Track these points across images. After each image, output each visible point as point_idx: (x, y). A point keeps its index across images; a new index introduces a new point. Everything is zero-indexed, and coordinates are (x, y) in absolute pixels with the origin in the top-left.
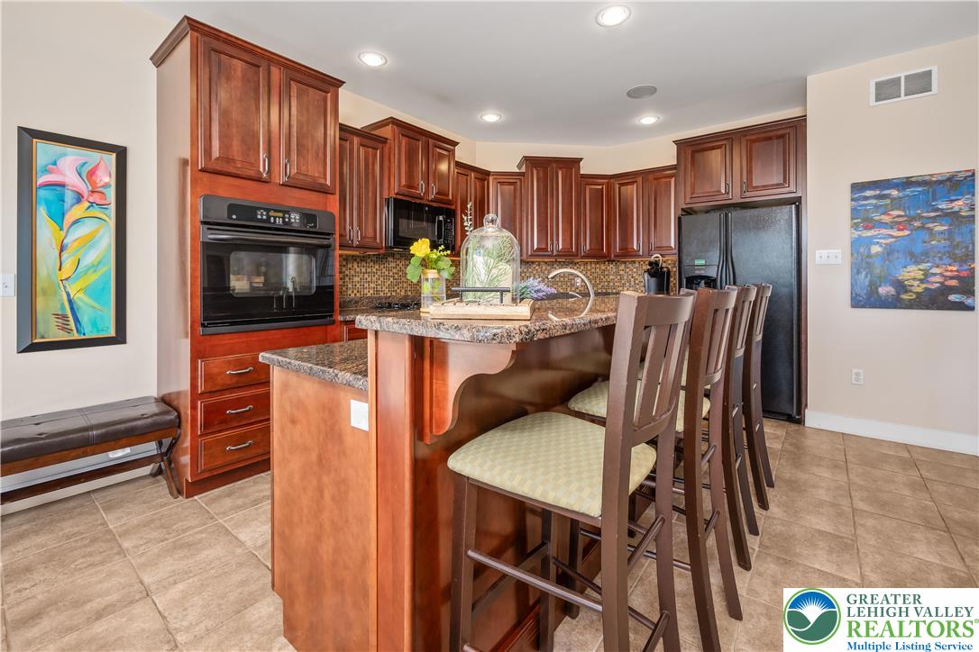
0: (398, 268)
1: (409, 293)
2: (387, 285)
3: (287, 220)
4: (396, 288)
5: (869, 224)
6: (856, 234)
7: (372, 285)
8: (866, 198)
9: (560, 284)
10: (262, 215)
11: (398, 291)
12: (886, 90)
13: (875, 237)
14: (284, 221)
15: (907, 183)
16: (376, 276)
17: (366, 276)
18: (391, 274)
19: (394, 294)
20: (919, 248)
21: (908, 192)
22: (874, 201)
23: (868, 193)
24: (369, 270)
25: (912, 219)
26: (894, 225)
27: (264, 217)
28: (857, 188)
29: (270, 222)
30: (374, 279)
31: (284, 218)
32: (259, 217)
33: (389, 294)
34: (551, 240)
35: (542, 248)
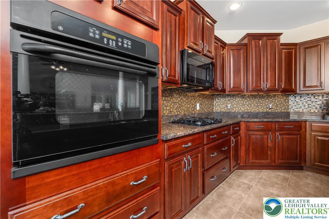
0: (181, 97)
1: (186, 113)
2: (175, 108)
3: (120, 44)
4: (180, 110)
7: (168, 108)
9: (260, 107)
10: (94, 33)
11: (181, 111)
14: (117, 44)
16: (170, 102)
17: (165, 102)
18: (177, 101)
19: (179, 113)
24: (166, 99)
27: (97, 37)
29: (104, 43)
30: (169, 104)
31: (117, 41)
32: (91, 35)
33: (176, 114)
34: (264, 81)
35: (258, 87)
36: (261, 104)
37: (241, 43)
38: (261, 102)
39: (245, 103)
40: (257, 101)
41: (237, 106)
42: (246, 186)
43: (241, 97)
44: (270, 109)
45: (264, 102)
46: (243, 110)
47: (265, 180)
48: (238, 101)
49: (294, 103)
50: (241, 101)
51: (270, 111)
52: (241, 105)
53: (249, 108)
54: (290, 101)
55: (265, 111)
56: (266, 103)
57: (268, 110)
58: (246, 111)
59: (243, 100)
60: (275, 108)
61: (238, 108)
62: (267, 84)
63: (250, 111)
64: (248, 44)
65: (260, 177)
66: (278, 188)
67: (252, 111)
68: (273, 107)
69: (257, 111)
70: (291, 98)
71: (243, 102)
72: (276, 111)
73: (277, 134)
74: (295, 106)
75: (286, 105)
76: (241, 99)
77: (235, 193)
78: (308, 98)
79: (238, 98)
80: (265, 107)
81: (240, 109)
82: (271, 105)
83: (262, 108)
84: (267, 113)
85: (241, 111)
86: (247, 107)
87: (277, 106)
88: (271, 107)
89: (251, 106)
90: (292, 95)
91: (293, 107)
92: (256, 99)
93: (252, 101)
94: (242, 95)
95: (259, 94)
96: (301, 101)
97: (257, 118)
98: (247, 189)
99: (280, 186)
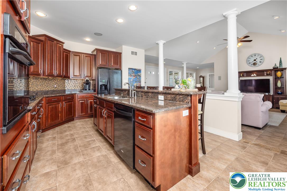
5: (131, 76)
6: (129, 77)
8: (131, 71)
9: (49, 87)
12: (132, 53)
13: (131, 78)
15: (135, 69)
20: (136, 80)
21: (135, 71)
22: (131, 72)
23: (131, 70)
25: (135, 75)
26: (134, 76)
28: (129, 69)
34: (55, 70)
35: (51, 73)
36: (50, 85)
37: (36, 37)
38: (50, 83)
39: (38, 84)
40: (47, 82)
41: (32, 86)
42: (52, 138)
43: (35, 79)
44: (55, 88)
45: (51, 83)
46: (37, 89)
47: (60, 131)
48: (33, 82)
49: (67, 84)
50: (35, 82)
51: (55, 89)
52: (35, 85)
53: (41, 88)
54: (66, 83)
55: (52, 89)
56: (53, 84)
57: (54, 89)
58: (39, 90)
59: (37, 82)
60: (58, 88)
61: (33, 88)
62: (56, 72)
63: (42, 90)
64: (45, 42)
65: (56, 131)
66: (68, 131)
67: (44, 90)
68: (57, 87)
69: (47, 90)
70: (66, 81)
71: (37, 83)
72: (59, 89)
73: (64, 102)
74: (68, 86)
75: (63, 85)
76: (35, 81)
77: (49, 144)
78: (74, 81)
79: (33, 80)
80: (52, 87)
81: (34, 89)
82: (55, 86)
83: (51, 88)
84: (54, 91)
85: (35, 90)
86: (40, 87)
87: (59, 86)
88: (55, 87)
89: (43, 86)
90: (66, 80)
91: (67, 87)
92: (46, 81)
93: (44, 82)
94: (36, 78)
95: (49, 77)
96: (71, 83)
97: (47, 94)
98: (54, 139)
99: (69, 130)
